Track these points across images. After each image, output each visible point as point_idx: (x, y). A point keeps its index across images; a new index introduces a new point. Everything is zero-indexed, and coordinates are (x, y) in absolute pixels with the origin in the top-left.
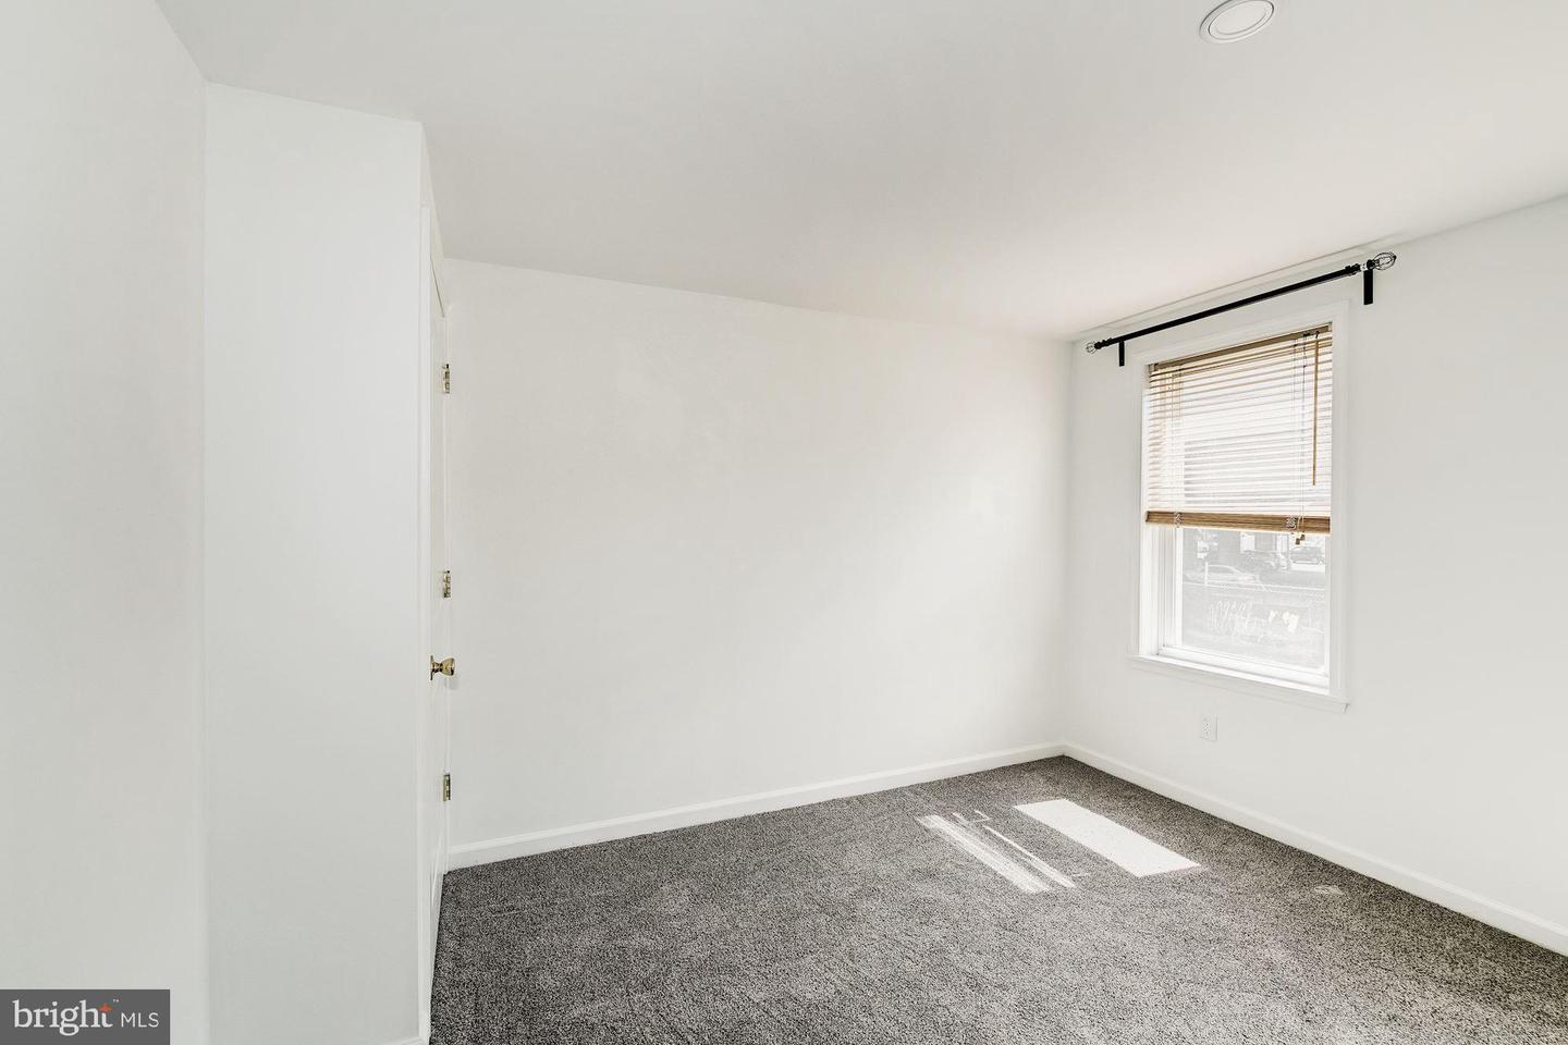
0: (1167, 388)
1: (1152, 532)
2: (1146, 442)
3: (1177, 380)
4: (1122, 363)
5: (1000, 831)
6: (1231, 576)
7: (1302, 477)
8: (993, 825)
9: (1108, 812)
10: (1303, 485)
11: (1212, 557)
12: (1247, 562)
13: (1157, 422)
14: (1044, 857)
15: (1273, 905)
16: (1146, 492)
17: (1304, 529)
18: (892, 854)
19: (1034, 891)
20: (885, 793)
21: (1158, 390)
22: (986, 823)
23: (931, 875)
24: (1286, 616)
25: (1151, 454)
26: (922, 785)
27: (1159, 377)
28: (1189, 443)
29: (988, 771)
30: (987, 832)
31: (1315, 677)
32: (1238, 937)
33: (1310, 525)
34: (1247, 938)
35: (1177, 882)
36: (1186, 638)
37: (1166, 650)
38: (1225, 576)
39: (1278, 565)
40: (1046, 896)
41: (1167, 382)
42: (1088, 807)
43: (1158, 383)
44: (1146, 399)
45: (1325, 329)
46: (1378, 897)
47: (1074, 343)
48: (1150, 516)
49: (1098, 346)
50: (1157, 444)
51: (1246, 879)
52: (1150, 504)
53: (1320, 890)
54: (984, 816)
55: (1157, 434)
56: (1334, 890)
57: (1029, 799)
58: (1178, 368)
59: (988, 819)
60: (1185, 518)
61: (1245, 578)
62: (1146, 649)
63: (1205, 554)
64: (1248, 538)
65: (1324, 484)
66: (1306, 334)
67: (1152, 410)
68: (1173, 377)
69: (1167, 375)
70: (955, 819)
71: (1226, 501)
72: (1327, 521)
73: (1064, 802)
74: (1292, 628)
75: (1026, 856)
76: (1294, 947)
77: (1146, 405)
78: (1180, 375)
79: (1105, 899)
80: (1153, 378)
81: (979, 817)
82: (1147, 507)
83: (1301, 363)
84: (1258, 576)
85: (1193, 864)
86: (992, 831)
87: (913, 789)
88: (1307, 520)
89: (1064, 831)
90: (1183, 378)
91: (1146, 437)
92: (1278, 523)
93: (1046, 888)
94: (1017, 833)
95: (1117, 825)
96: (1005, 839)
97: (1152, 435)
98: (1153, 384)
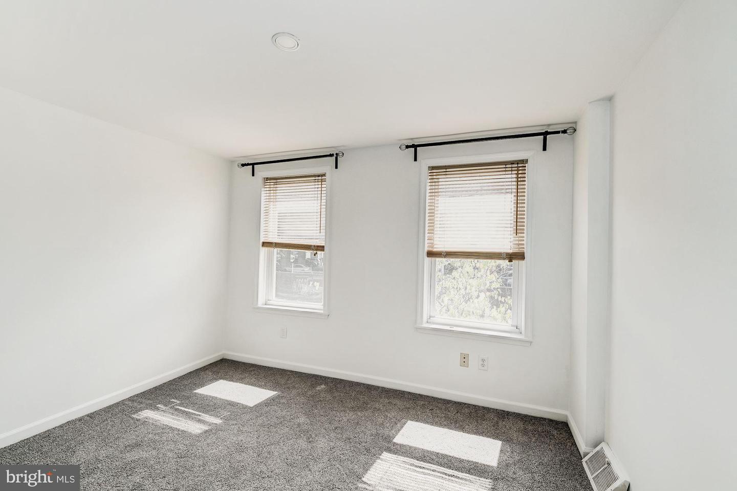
0: (271, 189)
1: (264, 251)
2: (262, 212)
3: (275, 186)
4: (253, 175)
5: (184, 407)
6: (302, 269)
7: (316, 230)
8: (180, 405)
9: (241, 380)
10: (316, 233)
11: (296, 261)
12: (308, 263)
13: (267, 203)
14: (206, 411)
15: (302, 400)
16: (262, 233)
17: (317, 250)
18: (111, 442)
19: (199, 432)
20: (110, 407)
21: (268, 189)
22: (177, 405)
23: (138, 445)
24: (315, 283)
25: (265, 217)
26: (137, 395)
27: (268, 184)
28: (280, 214)
29: (181, 377)
30: (176, 410)
31: (318, 306)
32: (288, 418)
33: (319, 248)
34: (292, 417)
35: (267, 403)
36: (277, 296)
37: (269, 302)
38: (299, 269)
39: (318, 264)
40: (206, 432)
41: (272, 186)
42: (232, 381)
43: (268, 186)
44: (263, 192)
45: (324, 175)
46: (337, 385)
47: (232, 162)
48: (265, 244)
49: (243, 165)
50: (267, 212)
51: (294, 392)
52: (264, 239)
53: (318, 388)
54: (176, 401)
55: (267, 209)
56: (323, 386)
57: (202, 385)
58: (275, 181)
59: (178, 402)
60: (277, 245)
61: (307, 269)
62: (261, 303)
63: (293, 260)
64: (308, 254)
65: (323, 233)
66: (319, 176)
67: (265, 198)
68: (274, 185)
69: (272, 184)
70: (158, 409)
71: (292, 238)
72: (323, 247)
73: (221, 381)
74: (317, 288)
75: (198, 415)
76: (307, 414)
77: (263, 195)
78: (276, 184)
79: (235, 422)
80: (266, 184)
81: (173, 402)
82: (262, 240)
83: (317, 186)
84: (311, 268)
85: (275, 393)
86: (180, 408)
87: (131, 399)
88: (318, 246)
89: (219, 396)
90: (277, 186)
91: (263, 209)
92: (308, 247)
93: (206, 428)
94: (193, 405)
95: (245, 385)
96: (186, 410)
97: (265, 209)
98: (266, 186)
